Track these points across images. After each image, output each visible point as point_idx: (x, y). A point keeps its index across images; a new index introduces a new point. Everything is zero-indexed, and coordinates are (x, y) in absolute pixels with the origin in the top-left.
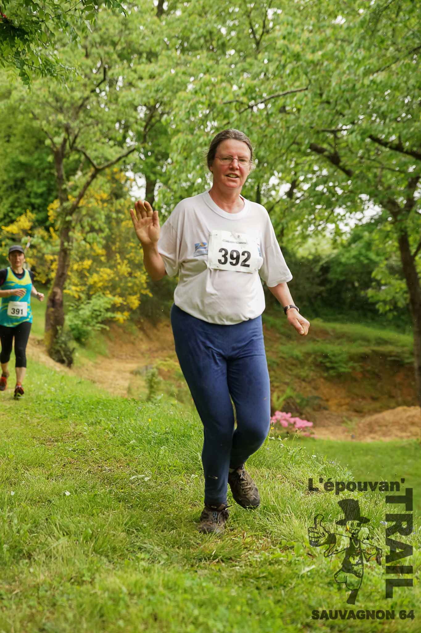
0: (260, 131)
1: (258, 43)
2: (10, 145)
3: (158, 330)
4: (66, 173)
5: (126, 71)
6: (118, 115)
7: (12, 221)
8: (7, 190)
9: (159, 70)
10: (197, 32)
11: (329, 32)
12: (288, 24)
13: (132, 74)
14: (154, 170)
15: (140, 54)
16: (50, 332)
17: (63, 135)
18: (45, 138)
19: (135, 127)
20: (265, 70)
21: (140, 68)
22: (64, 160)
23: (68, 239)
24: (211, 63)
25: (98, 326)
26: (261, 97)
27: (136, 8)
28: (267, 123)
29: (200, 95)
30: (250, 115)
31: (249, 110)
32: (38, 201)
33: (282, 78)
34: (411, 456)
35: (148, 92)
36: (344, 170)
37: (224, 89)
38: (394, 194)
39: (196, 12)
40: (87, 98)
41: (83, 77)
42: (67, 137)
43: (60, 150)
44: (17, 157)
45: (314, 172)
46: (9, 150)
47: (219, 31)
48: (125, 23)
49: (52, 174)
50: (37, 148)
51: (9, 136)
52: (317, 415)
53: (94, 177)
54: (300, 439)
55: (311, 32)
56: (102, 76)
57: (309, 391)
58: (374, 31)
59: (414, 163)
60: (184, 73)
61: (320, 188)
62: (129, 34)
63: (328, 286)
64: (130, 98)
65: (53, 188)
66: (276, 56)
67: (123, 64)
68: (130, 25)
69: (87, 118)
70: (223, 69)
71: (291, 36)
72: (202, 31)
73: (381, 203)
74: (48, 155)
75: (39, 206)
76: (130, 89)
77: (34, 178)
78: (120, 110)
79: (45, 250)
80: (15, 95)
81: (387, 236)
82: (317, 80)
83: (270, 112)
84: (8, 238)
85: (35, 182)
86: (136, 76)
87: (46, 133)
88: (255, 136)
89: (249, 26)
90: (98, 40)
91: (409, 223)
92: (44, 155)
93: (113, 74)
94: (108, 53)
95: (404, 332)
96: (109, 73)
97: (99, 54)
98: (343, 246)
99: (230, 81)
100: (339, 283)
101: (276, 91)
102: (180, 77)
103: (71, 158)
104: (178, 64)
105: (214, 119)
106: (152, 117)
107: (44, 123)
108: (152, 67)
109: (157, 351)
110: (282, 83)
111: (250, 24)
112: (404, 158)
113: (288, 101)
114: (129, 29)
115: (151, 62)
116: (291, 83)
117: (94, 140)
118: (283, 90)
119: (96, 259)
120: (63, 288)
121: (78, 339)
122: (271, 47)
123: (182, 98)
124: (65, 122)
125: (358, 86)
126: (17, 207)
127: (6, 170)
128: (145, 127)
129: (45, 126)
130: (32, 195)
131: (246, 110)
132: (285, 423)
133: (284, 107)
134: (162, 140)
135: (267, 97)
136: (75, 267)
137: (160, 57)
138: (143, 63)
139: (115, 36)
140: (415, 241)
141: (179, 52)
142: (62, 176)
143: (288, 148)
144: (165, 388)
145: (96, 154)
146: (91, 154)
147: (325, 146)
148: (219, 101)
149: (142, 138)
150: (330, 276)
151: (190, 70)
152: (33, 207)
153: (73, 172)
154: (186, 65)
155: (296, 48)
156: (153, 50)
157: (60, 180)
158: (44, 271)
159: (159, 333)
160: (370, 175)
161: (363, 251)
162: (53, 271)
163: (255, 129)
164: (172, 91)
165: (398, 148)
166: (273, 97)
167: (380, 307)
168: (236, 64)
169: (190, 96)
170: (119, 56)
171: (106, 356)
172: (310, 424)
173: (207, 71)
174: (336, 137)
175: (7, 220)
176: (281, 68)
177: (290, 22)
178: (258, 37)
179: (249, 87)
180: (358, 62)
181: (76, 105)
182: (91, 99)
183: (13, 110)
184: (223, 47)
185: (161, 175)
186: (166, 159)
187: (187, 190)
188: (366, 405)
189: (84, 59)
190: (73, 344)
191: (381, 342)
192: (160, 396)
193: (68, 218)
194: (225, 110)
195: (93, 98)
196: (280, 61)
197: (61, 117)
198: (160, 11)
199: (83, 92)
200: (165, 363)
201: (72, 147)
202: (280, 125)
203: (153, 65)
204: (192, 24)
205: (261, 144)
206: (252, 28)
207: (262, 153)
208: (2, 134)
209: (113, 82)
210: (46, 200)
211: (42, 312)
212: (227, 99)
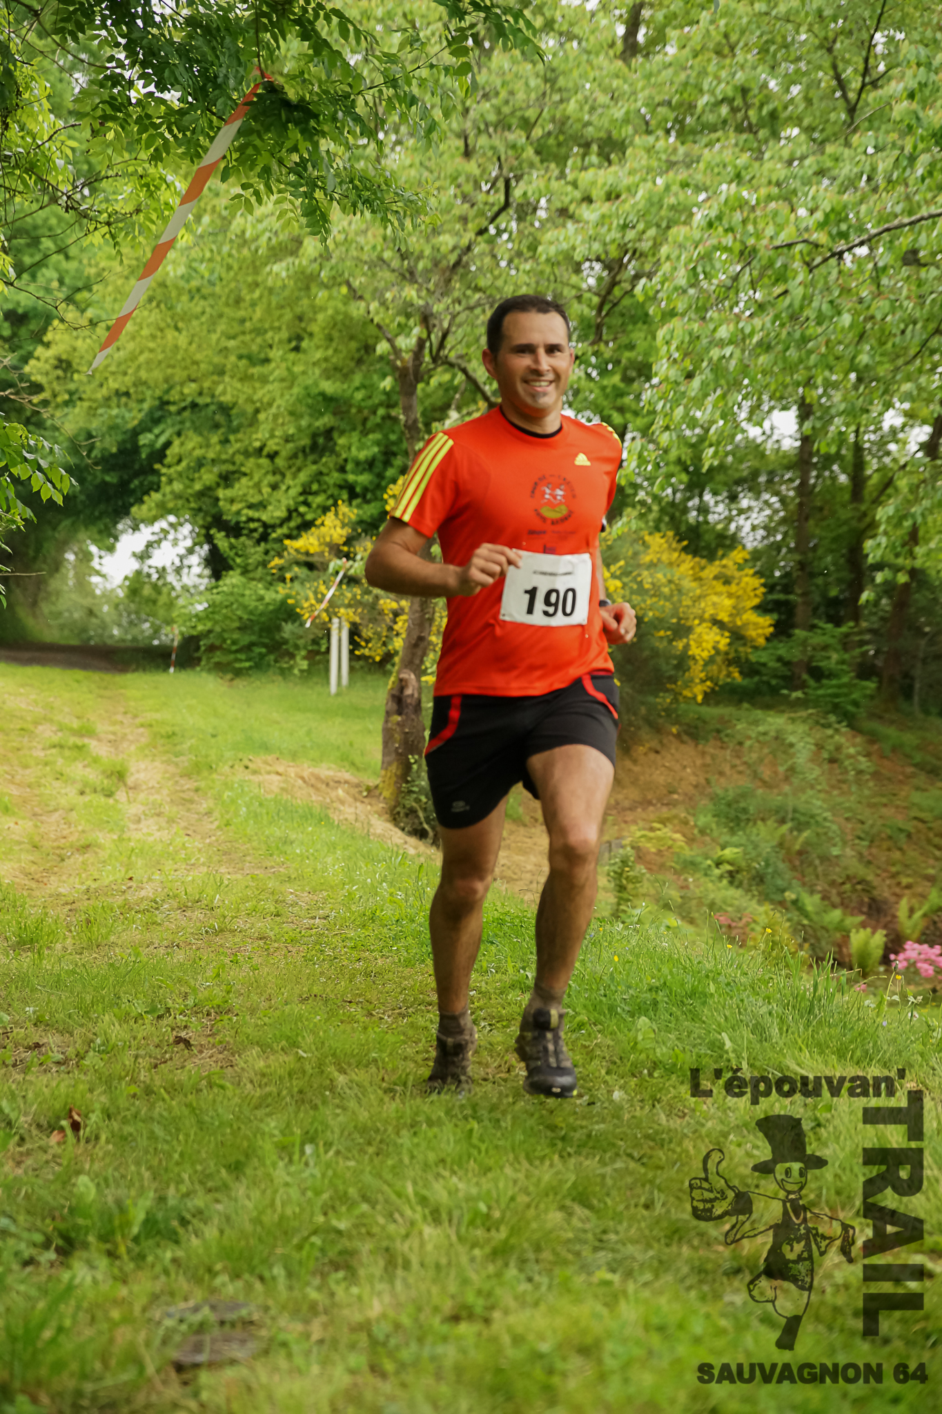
0: (859, 307)
1: (852, 110)
2: (301, 356)
3: (635, 761)
4: (423, 414)
5: (555, 185)
6: (537, 283)
7: (307, 526)
8: (294, 456)
9: (627, 181)
10: (711, 92)
12: (919, 65)
13: (569, 188)
14: (619, 402)
15: (587, 146)
16: (394, 768)
17: (417, 331)
18: (377, 339)
19: (576, 307)
20: (867, 168)
21: (586, 177)
22: (420, 386)
24: (744, 158)
26: (861, 229)
27: (575, 44)
28: (874, 288)
29: (720, 229)
30: (835, 273)
31: (833, 261)
32: (364, 479)
33: (907, 185)
35: (604, 230)
37: (775, 214)
39: (711, 45)
40: (469, 248)
41: (459, 201)
42: (424, 336)
43: (410, 364)
44: (316, 384)
46: (297, 369)
47: (765, 85)
48: (551, 78)
49: (395, 420)
50: (360, 362)
51: (299, 338)
56: (501, 197)
60: (684, 185)
62: (562, 101)
64: (565, 246)
65: (394, 449)
66: (894, 136)
67: (547, 169)
68: (561, 82)
69: (469, 292)
70: (771, 171)
71: (927, 92)
72: (723, 89)
74: (384, 376)
75: (366, 490)
76: (564, 226)
77: (354, 429)
78: (542, 272)
80: (311, 246)
83: (881, 264)
84: (298, 563)
85: (355, 436)
86: (578, 195)
87: (379, 326)
88: (846, 319)
89: (831, 73)
90: (492, 117)
92: (375, 377)
93: (525, 194)
94: (514, 147)
96: (517, 193)
97: (493, 148)
99: (789, 198)
101: (896, 216)
102: (676, 194)
103: (434, 382)
104: (671, 165)
105: (753, 285)
106: (614, 283)
107: (374, 306)
108: (612, 176)
109: (631, 809)
110: (908, 198)
111: (835, 67)
113: (923, 239)
114: (560, 90)
115: (610, 163)
116: (929, 196)
118: (910, 213)
120: (419, 671)
122: (880, 117)
123: (681, 239)
124: (421, 302)
126: (316, 493)
127: (292, 413)
128: (600, 308)
129: (377, 313)
130: (349, 467)
131: (825, 260)
133: (915, 252)
134: (638, 335)
135: (874, 231)
137: (629, 151)
138: (592, 165)
139: (529, 107)
141: (672, 139)
142: (415, 421)
143: (924, 344)
144: (652, 891)
148: (765, 242)
149: (594, 331)
151: (699, 177)
152: (352, 493)
153: (439, 412)
154: (688, 166)
156: (615, 134)
157: (412, 431)
158: (379, 635)
159: (636, 769)
162: (398, 635)
163: (847, 304)
164: (658, 226)
166: (888, 230)
168: (803, 158)
169: (697, 235)
170: (538, 152)
171: (519, 822)
173: (739, 179)
175: (293, 524)
176: (905, 163)
177: (923, 59)
178: (852, 96)
179: (833, 210)
181: (444, 263)
182: (476, 250)
183: (307, 281)
184: (774, 121)
185: (636, 414)
186: (649, 379)
187: (693, 446)
189: (459, 161)
192: (641, 909)
194: (778, 264)
195: (480, 247)
196: (902, 149)
197: (410, 292)
198: (630, 48)
199: (457, 234)
200: (651, 834)
201: (435, 359)
202: (905, 292)
203: (613, 169)
204: (703, 73)
205: (862, 336)
206: (837, 77)
207: (864, 359)
208: (284, 334)
209: (526, 211)
210: (380, 476)
211: (376, 725)
212: (783, 238)
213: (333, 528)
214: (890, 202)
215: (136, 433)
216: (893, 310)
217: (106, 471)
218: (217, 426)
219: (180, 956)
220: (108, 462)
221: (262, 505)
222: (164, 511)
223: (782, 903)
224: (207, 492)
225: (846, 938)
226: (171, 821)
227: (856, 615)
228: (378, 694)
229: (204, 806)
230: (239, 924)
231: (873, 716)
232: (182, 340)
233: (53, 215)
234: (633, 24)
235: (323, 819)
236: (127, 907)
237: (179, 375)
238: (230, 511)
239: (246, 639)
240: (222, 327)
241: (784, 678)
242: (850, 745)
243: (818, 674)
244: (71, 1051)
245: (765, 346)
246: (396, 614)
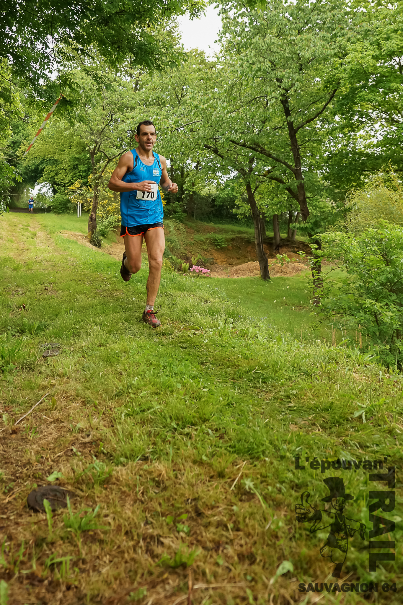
0: (181, 140)
1: (179, 101)
2: (71, 150)
4: (96, 161)
5: (121, 116)
6: (118, 135)
7: (72, 184)
8: (70, 170)
9: (135, 115)
10: (152, 98)
11: (210, 95)
13: (124, 116)
15: (128, 108)
16: (90, 232)
17: (94, 145)
18: (86, 146)
19: (126, 140)
20: (183, 113)
21: (127, 114)
22: (95, 156)
23: (98, 191)
24: (159, 111)
25: (112, 229)
26: (181, 125)
28: (184, 136)
30: (176, 133)
31: (176, 131)
32: (84, 174)
33: (190, 116)
34: (255, 284)
35: (131, 125)
36: (220, 155)
37: (165, 121)
38: (243, 166)
39: (152, 89)
40: (104, 128)
41: (102, 119)
42: (96, 146)
43: (93, 151)
44: (74, 155)
45: (207, 157)
46: (70, 152)
47: (162, 96)
49: (90, 162)
50: (83, 151)
51: (71, 146)
52: (212, 266)
53: (108, 162)
54: (204, 277)
55: (202, 96)
56: (111, 118)
57: (209, 256)
58: (231, 94)
59: (251, 152)
60: (147, 116)
61: (210, 164)
62: (122, 99)
63: (215, 208)
64: (123, 128)
65: (90, 168)
66: (187, 106)
67: (120, 113)
69: (104, 137)
70: (164, 113)
71: (194, 98)
72: (154, 97)
73: (237, 170)
74: (88, 154)
75: (84, 177)
76: (123, 124)
77: (82, 164)
78: (119, 133)
79: (87, 196)
81: (241, 185)
82: (206, 117)
83: (185, 131)
84: (71, 191)
85: (82, 166)
86: (126, 118)
87: (86, 144)
88: (179, 142)
90: (108, 103)
91: (250, 179)
92: (86, 154)
94: (113, 108)
95: (250, 228)
96: (114, 117)
97: (109, 109)
98: (222, 190)
99: (167, 118)
100: (220, 206)
101: (188, 122)
103: (98, 155)
104: (144, 112)
108: (133, 114)
110: (191, 118)
111: (176, 93)
112: (246, 150)
113: (193, 126)
114: (122, 97)
115: (132, 111)
116: (194, 118)
117: (108, 146)
118: (191, 121)
119: (109, 199)
120: (96, 213)
121: (103, 235)
122: (185, 103)
124: (95, 139)
125: (224, 118)
126: (74, 177)
127: (69, 161)
128: (131, 140)
129: (86, 141)
130: (81, 172)
132: (196, 270)
133: (192, 129)
135: (184, 125)
136: (101, 203)
137: (136, 109)
138: (129, 112)
139: (116, 101)
140: (253, 187)
141: (144, 107)
143: (194, 147)
145: (109, 152)
146: (107, 153)
147: (211, 145)
148: (162, 127)
150: (216, 203)
152: (81, 177)
153: (99, 161)
154: (148, 112)
155: (196, 103)
156: (133, 106)
157: (93, 164)
158: (87, 206)
160: (232, 157)
161: (230, 192)
163: (179, 139)
165: (244, 145)
166: (187, 125)
167: (239, 217)
168: (170, 111)
170: (118, 109)
171: (116, 243)
172: (209, 271)
173: (157, 115)
174: (216, 141)
175: (70, 183)
176: (190, 112)
177: (193, 92)
178: (179, 99)
179: (176, 121)
180: (224, 108)
181: (99, 131)
182: (106, 129)
183: (72, 135)
184: (164, 103)
188: (235, 261)
189: (102, 111)
190: (101, 238)
191: (240, 232)
193: (97, 181)
194: (165, 131)
196: (189, 109)
197: (93, 137)
198: (136, 89)
199: (102, 125)
201: (98, 150)
202: (190, 137)
204: (150, 94)
205: (182, 145)
206: (176, 95)
207: (183, 150)
208: (68, 146)
209: (116, 121)
210: (87, 174)
211: (87, 224)
212: (166, 126)
213: (77, 184)
214: (187, 119)
215: (38, 165)
216: (188, 140)
217: (32, 173)
218: (54, 164)
219: (46, 272)
220: (32, 171)
221: (63, 180)
222: (44, 181)
223: (169, 258)
224: (52, 177)
225: (181, 265)
226: (45, 244)
227: (182, 200)
228: (87, 217)
229: (52, 241)
230: (58, 265)
231: (186, 220)
232: (47, 147)
233: (21, 122)
234: (137, 84)
235: (76, 243)
236: (36, 262)
237: (47, 154)
238: (57, 181)
239: (61, 207)
240: (55, 144)
241: (168, 213)
242: (182, 226)
243: (175, 212)
244: (24, 292)
245: (163, 147)
246: (91, 201)
